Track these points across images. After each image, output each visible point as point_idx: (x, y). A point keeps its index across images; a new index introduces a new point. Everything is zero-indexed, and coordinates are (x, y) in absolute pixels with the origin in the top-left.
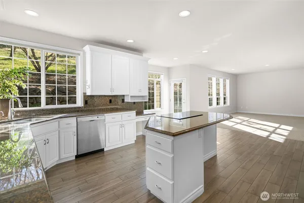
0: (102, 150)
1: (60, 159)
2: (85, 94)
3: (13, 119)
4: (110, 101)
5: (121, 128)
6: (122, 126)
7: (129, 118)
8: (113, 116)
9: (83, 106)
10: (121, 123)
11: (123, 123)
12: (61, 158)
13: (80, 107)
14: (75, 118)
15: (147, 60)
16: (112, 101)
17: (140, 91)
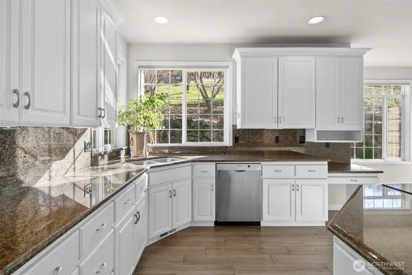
0: (257, 224)
1: (193, 221)
2: (234, 126)
3: (148, 157)
4: (277, 140)
5: (293, 193)
6: (295, 188)
7: (312, 175)
8: (278, 168)
9: (231, 145)
10: (293, 182)
11: (298, 182)
12: (195, 220)
13: (227, 147)
14: (214, 163)
15: (359, 55)
16: (281, 139)
17: (341, 120)
